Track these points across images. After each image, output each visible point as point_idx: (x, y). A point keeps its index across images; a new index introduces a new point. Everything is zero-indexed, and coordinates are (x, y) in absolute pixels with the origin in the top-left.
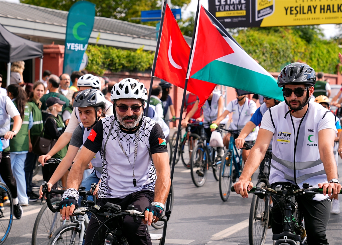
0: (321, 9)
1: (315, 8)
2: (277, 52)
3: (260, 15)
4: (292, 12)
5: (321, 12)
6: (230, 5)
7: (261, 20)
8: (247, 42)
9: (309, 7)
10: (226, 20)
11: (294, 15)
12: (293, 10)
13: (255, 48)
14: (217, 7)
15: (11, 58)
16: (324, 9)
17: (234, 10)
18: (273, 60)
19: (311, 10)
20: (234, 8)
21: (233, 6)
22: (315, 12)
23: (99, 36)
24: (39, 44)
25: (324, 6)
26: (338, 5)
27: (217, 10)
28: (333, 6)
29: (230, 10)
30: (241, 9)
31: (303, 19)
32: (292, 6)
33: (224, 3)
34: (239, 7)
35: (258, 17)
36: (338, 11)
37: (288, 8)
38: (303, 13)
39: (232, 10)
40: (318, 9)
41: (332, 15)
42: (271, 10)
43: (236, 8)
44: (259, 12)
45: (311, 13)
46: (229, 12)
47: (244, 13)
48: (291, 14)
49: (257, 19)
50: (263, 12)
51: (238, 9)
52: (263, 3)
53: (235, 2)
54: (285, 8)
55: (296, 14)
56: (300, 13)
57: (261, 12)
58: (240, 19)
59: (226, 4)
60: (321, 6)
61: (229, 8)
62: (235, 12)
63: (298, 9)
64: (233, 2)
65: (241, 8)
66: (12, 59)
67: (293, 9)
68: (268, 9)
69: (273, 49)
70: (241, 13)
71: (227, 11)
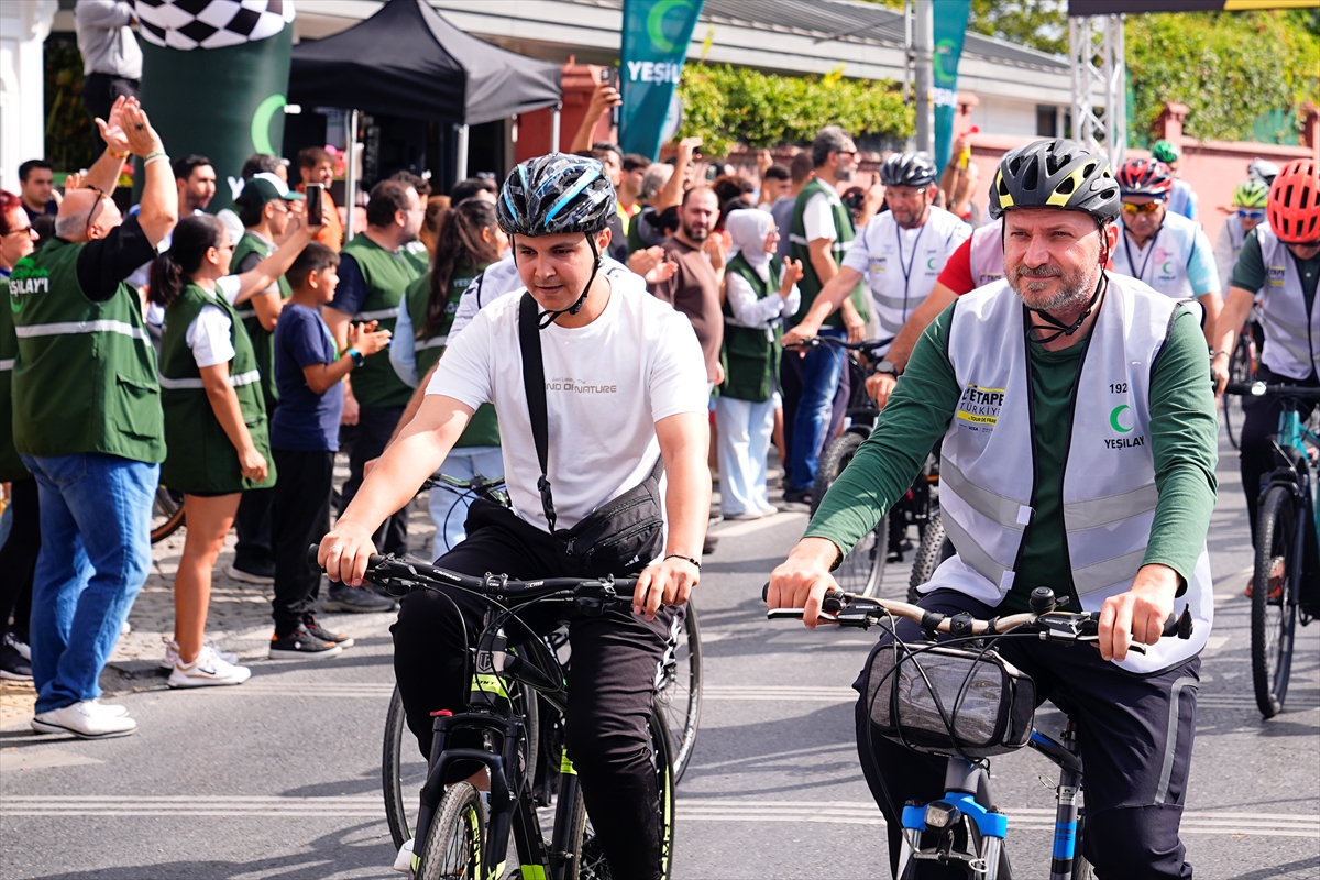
2: (1241, 77)
8: (1152, 48)
13: (1177, 65)
15: (468, 111)
18: (1231, 103)
23: (710, 34)
24: (549, 66)
66: (473, 113)
69: (1230, 69)
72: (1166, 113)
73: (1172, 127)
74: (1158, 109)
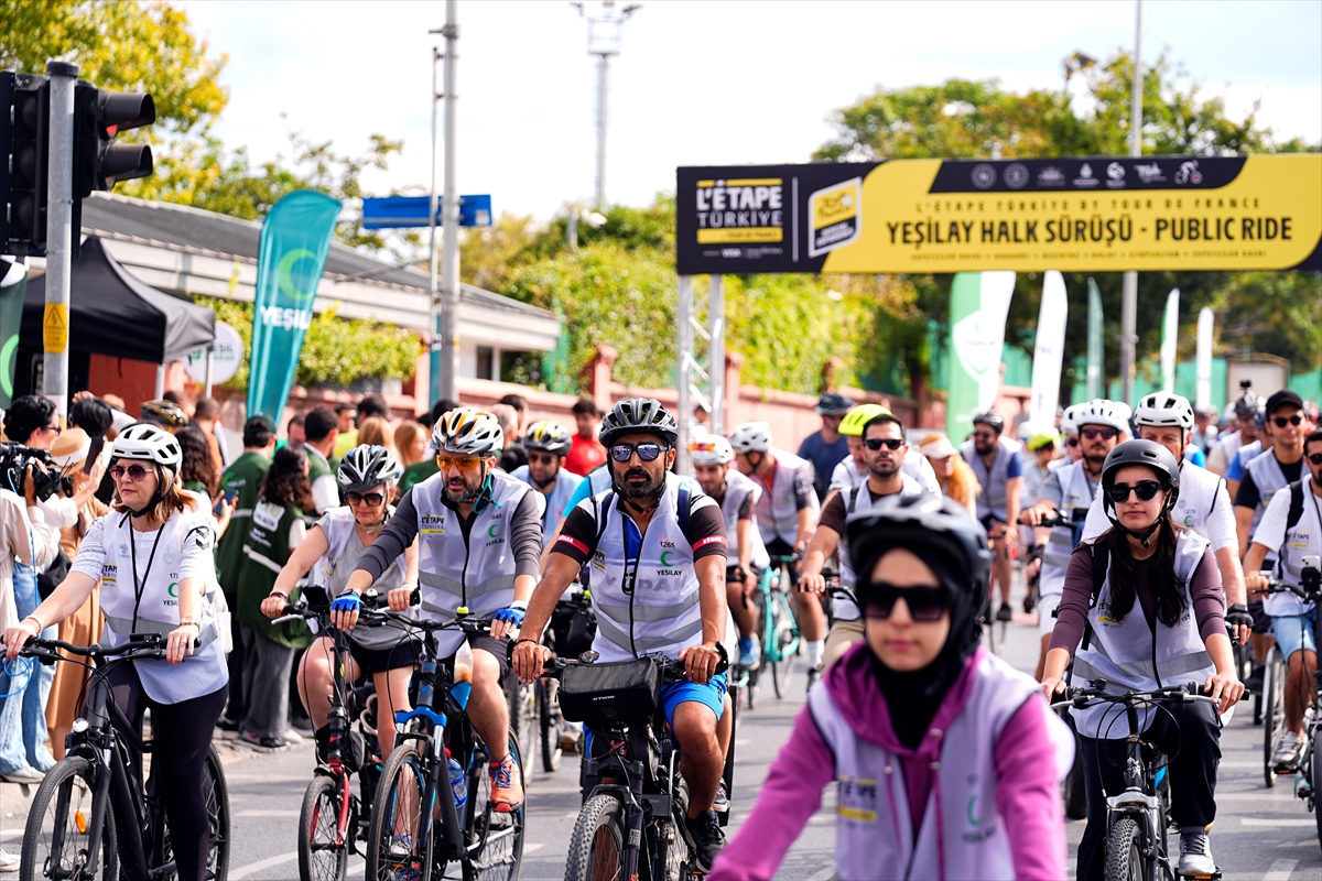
0: (984, 232)
1: (968, 229)
3: (821, 242)
4: (909, 237)
5: (983, 240)
6: (737, 212)
7: (824, 257)
9: (954, 224)
10: (728, 253)
11: (913, 246)
12: (909, 233)
14: (703, 217)
16: (991, 232)
17: (750, 226)
19: (957, 234)
20: (749, 219)
21: (746, 214)
22: (968, 239)
23: (236, 273)
25: (992, 224)
26: (1028, 223)
27: (703, 223)
28: (1015, 224)
29: (737, 226)
30: (769, 224)
31: (936, 257)
32: (907, 220)
33: (722, 207)
34: (764, 218)
35: (817, 248)
36: (1028, 240)
37: (897, 225)
38: (938, 241)
39: (744, 226)
40: (976, 232)
41: (1013, 248)
42: (850, 231)
43: (754, 221)
44: (818, 233)
45: (958, 240)
46: (737, 231)
47: (776, 234)
48: (905, 241)
49: (813, 253)
50: (831, 234)
51: (759, 224)
52: (828, 210)
53: (752, 205)
54: (889, 225)
55: (919, 242)
56: (929, 241)
57: (825, 232)
58: (766, 251)
59: (728, 208)
60: (983, 224)
61: (736, 221)
62: (753, 231)
63: (924, 229)
64: (748, 205)
65: (770, 220)
67: (910, 228)
68: (844, 226)
70: (769, 234)
71: (730, 227)
72: (598, 357)
73: (602, 371)
74: (590, 352)
